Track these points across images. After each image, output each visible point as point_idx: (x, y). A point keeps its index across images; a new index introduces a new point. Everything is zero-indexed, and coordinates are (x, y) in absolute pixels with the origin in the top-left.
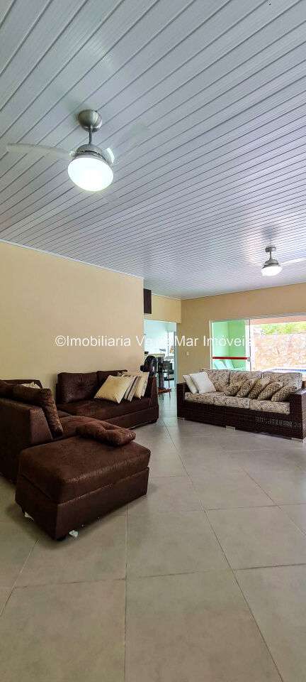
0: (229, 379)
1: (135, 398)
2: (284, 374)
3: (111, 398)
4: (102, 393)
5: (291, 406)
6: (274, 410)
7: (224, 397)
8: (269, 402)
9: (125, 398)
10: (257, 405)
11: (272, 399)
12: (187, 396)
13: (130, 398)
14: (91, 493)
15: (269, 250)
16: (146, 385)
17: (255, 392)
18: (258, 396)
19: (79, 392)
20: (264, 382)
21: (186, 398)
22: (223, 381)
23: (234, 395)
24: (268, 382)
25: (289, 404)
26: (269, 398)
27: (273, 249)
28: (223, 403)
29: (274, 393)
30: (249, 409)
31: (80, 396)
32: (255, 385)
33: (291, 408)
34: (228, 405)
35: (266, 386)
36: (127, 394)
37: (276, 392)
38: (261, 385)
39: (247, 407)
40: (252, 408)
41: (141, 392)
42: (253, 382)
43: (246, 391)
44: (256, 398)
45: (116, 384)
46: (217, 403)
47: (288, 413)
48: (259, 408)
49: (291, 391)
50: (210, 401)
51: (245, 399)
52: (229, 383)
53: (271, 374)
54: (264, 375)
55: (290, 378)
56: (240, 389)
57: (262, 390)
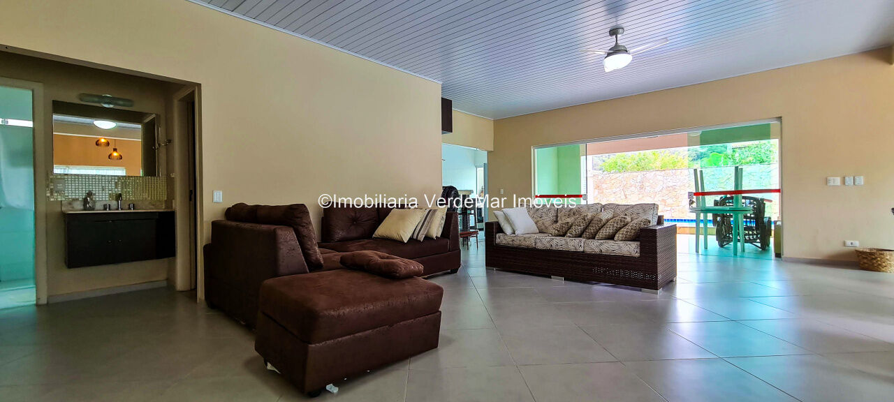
0: (557, 216)
1: (428, 238)
2: (633, 206)
3: (395, 236)
4: (382, 230)
5: (641, 246)
6: (618, 252)
7: (548, 238)
8: (611, 242)
9: (415, 237)
10: (594, 246)
11: (616, 238)
12: (500, 239)
13: (421, 237)
14: (357, 335)
15: (614, 32)
16: (443, 222)
17: (592, 230)
18: (596, 235)
19: (352, 227)
20: (605, 216)
21: (498, 241)
22: (547, 220)
23: (563, 236)
24: (610, 216)
25: (639, 243)
26: (611, 237)
27: (621, 31)
28: (548, 247)
29: (618, 230)
30: (583, 252)
31: (354, 234)
32: (592, 220)
33: (642, 249)
34: (554, 248)
35: (608, 221)
36: (417, 231)
37: (621, 228)
38: (601, 220)
39: (581, 249)
40: (588, 250)
41: (436, 230)
42: (589, 217)
43: (579, 229)
44: (593, 238)
45: (402, 218)
46: (540, 246)
47: (637, 255)
48: (597, 250)
49: (642, 226)
50: (530, 243)
51: (578, 240)
52: (556, 222)
53: (615, 207)
54: (604, 207)
55: (641, 211)
56: (571, 226)
57: (602, 227)
